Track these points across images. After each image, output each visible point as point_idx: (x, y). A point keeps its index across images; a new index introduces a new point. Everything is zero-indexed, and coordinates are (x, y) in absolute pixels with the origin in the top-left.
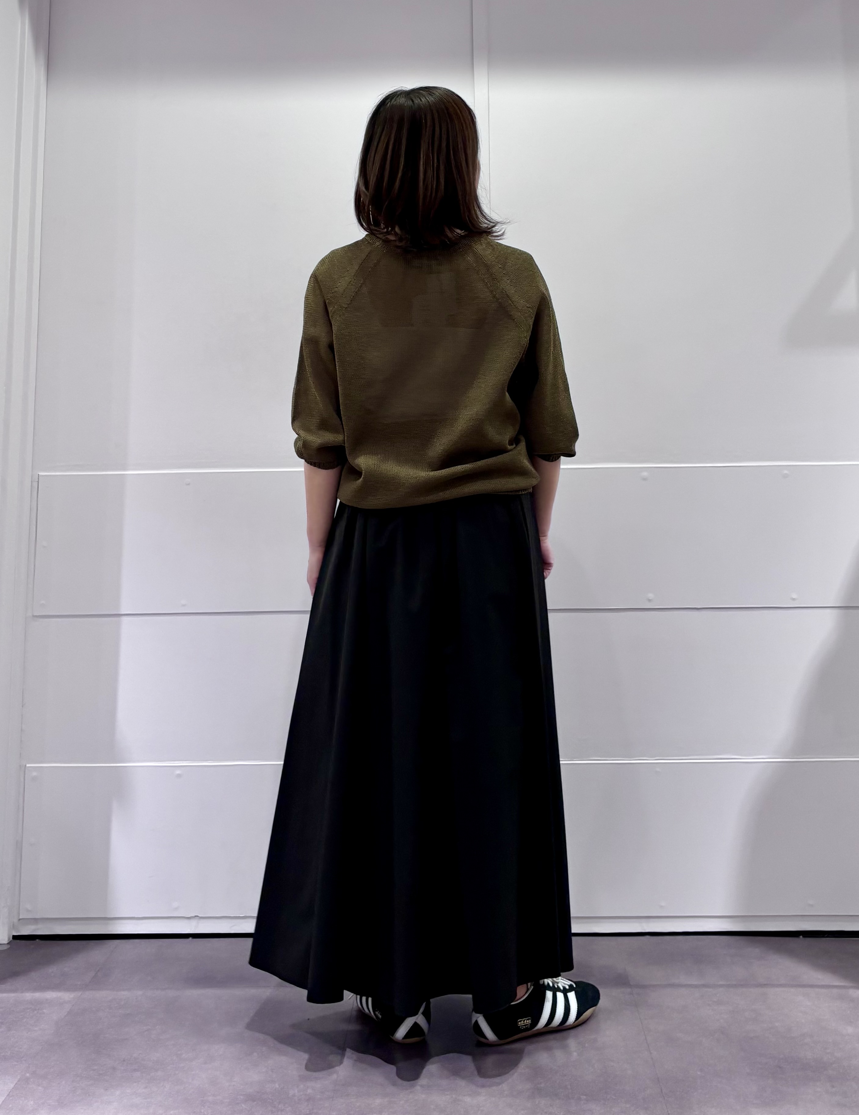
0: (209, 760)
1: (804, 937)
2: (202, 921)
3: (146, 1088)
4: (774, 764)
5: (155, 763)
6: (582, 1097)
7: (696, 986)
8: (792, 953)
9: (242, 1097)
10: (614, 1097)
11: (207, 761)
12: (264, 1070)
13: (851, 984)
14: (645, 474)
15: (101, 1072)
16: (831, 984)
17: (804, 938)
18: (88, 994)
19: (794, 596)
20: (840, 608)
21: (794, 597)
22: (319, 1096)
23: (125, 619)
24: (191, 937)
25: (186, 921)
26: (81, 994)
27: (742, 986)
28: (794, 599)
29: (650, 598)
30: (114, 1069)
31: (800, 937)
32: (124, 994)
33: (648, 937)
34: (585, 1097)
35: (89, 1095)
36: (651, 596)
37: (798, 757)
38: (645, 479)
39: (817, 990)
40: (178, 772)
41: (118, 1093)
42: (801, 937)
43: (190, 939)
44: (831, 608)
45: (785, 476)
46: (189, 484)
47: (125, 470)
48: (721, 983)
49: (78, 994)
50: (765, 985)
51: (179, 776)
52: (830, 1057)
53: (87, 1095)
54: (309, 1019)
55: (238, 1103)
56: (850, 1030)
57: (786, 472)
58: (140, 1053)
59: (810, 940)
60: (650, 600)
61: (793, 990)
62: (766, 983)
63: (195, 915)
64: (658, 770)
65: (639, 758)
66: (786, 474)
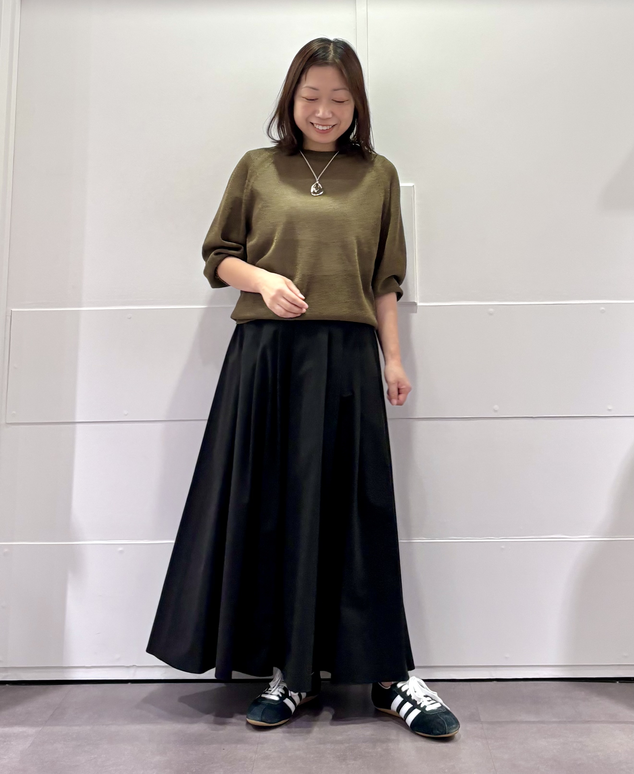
0: (146, 539)
1: (619, 682)
2: (140, 669)
4: (594, 542)
5: (102, 542)
7: (534, 722)
8: (610, 696)
11: (143, 540)
14: (491, 310)
18: (47, 729)
21: (610, 408)
23: (78, 426)
25: (126, 669)
26: (42, 729)
27: (570, 722)
28: (610, 410)
32: (76, 729)
33: (495, 682)
36: (496, 407)
38: (491, 314)
40: (120, 549)
42: (618, 682)
43: (129, 684)
45: (603, 312)
46: (130, 318)
47: (79, 307)
48: (554, 720)
49: (39, 728)
50: (589, 721)
51: (121, 552)
57: (603, 308)
59: (624, 685)
60: (496, 411)
61: (611, 726)
62: (590, 720)
63: (133, 665)
64: (503, 547)
65: (487, 538)
66: (603, 310)
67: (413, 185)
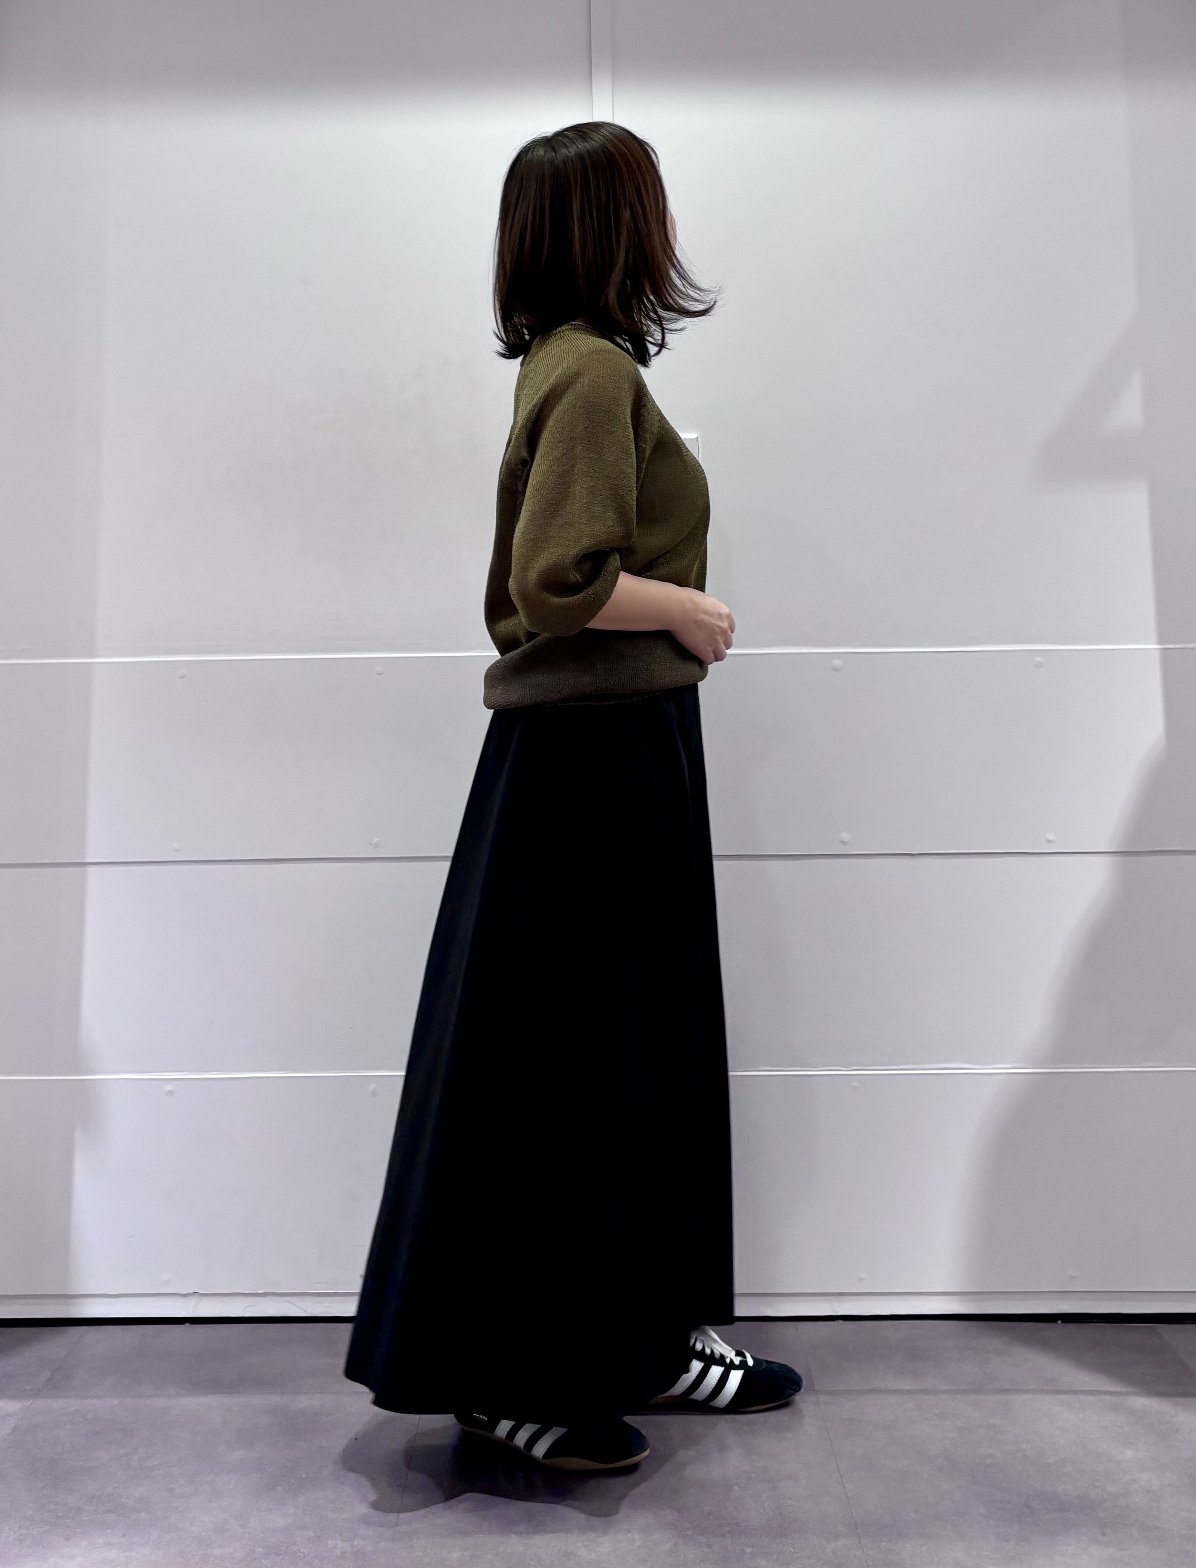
0: (214, 1071)
1: (1063, 1322)
2: (205, 1299)
3: (124, 1536)
4: (1023, 1076)
5: (137, 1074)
6: (745, 1549)
7: (910, 1392)
8: (1045, 1346)
9: (260, 1550)
10: (792, 1550)
11: (209, 1072)
12: (292, 1512)
13: (1130, 1389)
14: (837, 662)
15: (60, 1514)
16: (1102, 1389)
17: (1063, 1324)
18: (41, 1403)
19: (1051, 837)
20: (1114, 855)
21: (1051, 839)
22: (370, 1549)
23: (91, 870)
24: (188, 1322)
25: (181, 1299)
26: (31, 1404)
27: (975, 1391)
28: (1050, 841)
29: (845, 841)
30: (79, 1510)
31: (1058, 1323)
32: (93, 1404)
33: (841, 1322)
34: (750, 1549)
35: (43, 1547)
36: (845, 836)
37: (1057, 1067)
38: (836, 670)
39: (1082, 1397)
40: (169, 1087)
41: (84, 1543)
42: (1060, 1322)
43: (187, 1325)
44: (1103, 855)
45: (1038, 665)
46: (183, 677)
47: (93, 656)
48: (945, 1388)
49: (27, 1403)
50: (1007, 1390)
51: (170, 1093)
52: (1100, 1492)
53: (41, 1546)
54: (356, 1439)
55: (255, 1559)
56: (1129, 1454)
57: (1039, 659)
58: (116, 1488)
59: (1072, 1327)
60: (844, 843)
61: (1048, 1398)
62: (1008, 1387)
63: (193, 1292)
64: (856, 1084)
65: (828, 1068)
66: (1040, 662)
67: (696, 437)
